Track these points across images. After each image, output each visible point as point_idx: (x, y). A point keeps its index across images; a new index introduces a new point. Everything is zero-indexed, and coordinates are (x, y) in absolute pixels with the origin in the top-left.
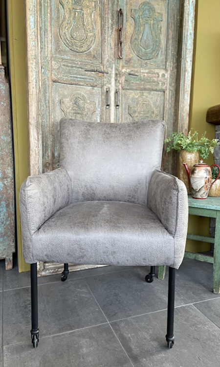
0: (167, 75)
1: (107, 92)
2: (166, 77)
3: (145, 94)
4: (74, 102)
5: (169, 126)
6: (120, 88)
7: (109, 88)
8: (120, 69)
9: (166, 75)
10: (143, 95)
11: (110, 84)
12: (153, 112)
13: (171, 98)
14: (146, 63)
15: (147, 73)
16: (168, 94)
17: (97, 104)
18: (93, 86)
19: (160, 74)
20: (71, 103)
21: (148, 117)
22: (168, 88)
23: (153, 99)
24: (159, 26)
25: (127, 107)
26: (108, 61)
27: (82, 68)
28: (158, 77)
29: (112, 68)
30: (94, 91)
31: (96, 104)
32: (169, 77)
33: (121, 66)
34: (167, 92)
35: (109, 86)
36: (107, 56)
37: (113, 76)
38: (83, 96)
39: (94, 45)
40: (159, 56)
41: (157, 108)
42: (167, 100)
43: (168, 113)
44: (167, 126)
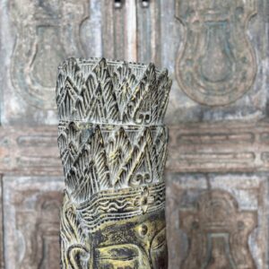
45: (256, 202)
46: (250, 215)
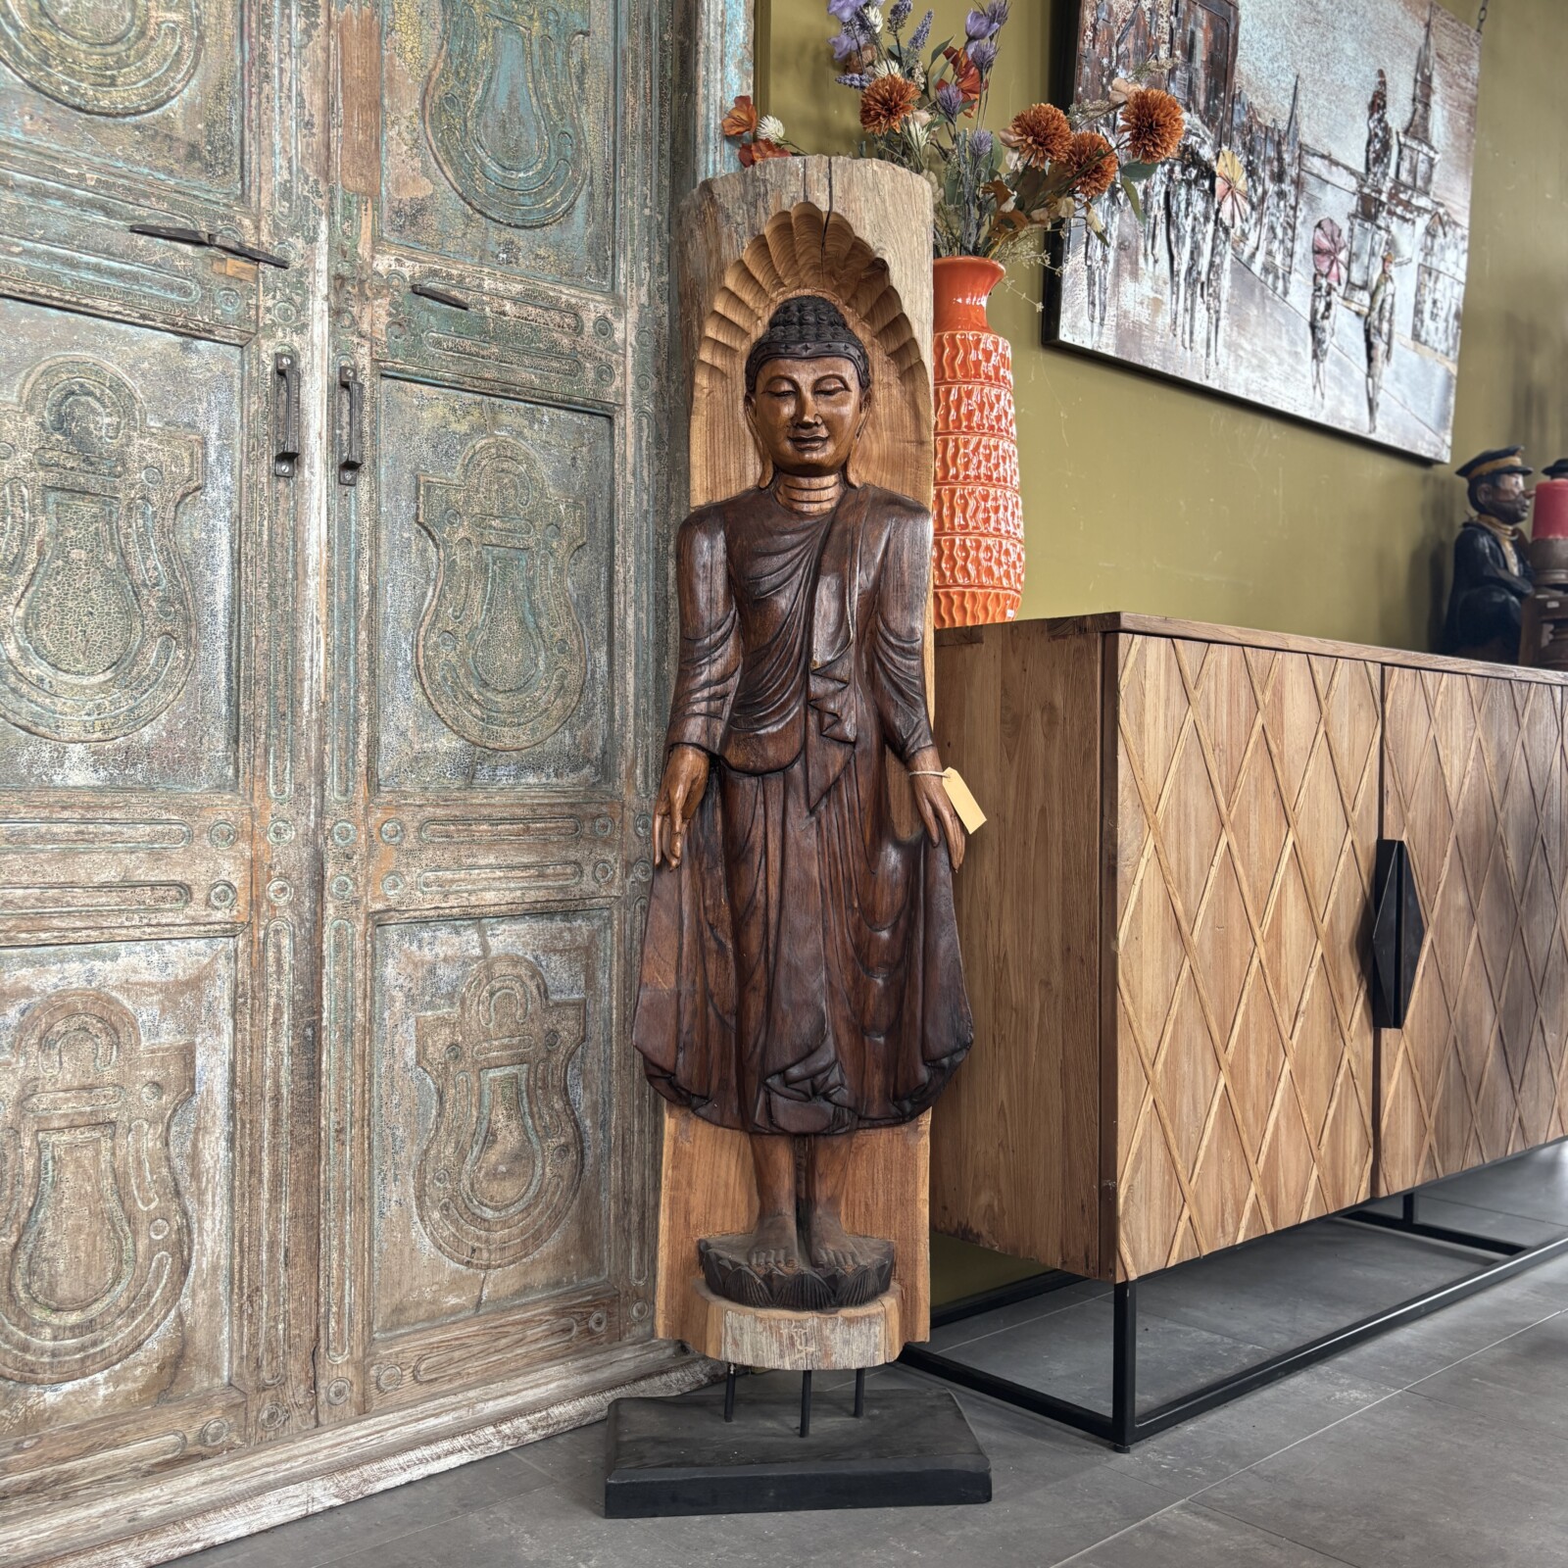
0: (625, 330)
1: (281, 373)
2: (618, 336)
3: (505, 418)
4: (48, 419)
5: (642, 615)
6: (364, 361)
7: (294, 356)
8: (364, 250)
9: (619, 326)
10: (496, 423)
11: (302, 328)
12: (556, 527)
14: (509, 247)
15: (514, 301)
16: (630, 430)
17: (214, 442)
18: (189, 334)
19: (589, 319)
21: (528, 551)
22: (629, 400)
23: (555, 452)
24: (575, 60)
25: (409, 478)
26: (286, 192)
27: (108, 212)
28: (578, 329)
29: (312, 240)
30: (193, 361)
31: (204, 444)
32: (631, 339)
33: (366, 235)
34: (627, 420)
35: (297, 341)
36: (280, 161)
37: (322, 285)
39: (194, 82)
40: (579, 216)
41: (576, 505)
42: (629, 467)
43: (638, 537)
44: (631, 612)
46: (572, 1013)
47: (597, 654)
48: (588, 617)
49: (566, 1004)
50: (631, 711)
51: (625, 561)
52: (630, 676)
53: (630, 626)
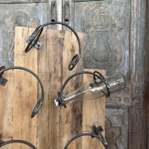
3: (103, 4)
4: (15, 21)
5: (138, 42)
10: (100, 6)
12: (114, 25)
13: (141, 6)
17: (42, 21)
18: (37, 2)
20: (12, 23)
21: (107, 31)
23: (115, 9)
25: (80, 21)
31: (40, 21)
38: (25, 14)
41: (120, 20)
42: (135, 8)
43: (137, 24)
44: (135, 42)
45: (121, 123)
46: (118, 129)
47: (126, 52)
48: (123, 44)
49: (117, 127)
50: (134, 64)
51: (133, 30)
52: (134, 56)
53: (134, 45)
